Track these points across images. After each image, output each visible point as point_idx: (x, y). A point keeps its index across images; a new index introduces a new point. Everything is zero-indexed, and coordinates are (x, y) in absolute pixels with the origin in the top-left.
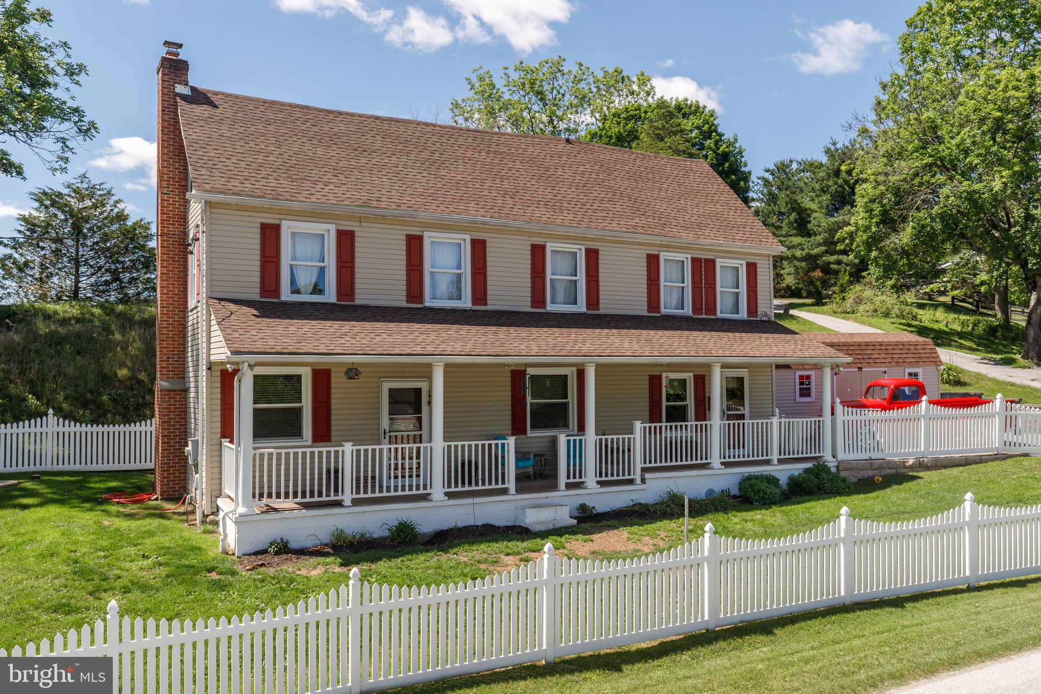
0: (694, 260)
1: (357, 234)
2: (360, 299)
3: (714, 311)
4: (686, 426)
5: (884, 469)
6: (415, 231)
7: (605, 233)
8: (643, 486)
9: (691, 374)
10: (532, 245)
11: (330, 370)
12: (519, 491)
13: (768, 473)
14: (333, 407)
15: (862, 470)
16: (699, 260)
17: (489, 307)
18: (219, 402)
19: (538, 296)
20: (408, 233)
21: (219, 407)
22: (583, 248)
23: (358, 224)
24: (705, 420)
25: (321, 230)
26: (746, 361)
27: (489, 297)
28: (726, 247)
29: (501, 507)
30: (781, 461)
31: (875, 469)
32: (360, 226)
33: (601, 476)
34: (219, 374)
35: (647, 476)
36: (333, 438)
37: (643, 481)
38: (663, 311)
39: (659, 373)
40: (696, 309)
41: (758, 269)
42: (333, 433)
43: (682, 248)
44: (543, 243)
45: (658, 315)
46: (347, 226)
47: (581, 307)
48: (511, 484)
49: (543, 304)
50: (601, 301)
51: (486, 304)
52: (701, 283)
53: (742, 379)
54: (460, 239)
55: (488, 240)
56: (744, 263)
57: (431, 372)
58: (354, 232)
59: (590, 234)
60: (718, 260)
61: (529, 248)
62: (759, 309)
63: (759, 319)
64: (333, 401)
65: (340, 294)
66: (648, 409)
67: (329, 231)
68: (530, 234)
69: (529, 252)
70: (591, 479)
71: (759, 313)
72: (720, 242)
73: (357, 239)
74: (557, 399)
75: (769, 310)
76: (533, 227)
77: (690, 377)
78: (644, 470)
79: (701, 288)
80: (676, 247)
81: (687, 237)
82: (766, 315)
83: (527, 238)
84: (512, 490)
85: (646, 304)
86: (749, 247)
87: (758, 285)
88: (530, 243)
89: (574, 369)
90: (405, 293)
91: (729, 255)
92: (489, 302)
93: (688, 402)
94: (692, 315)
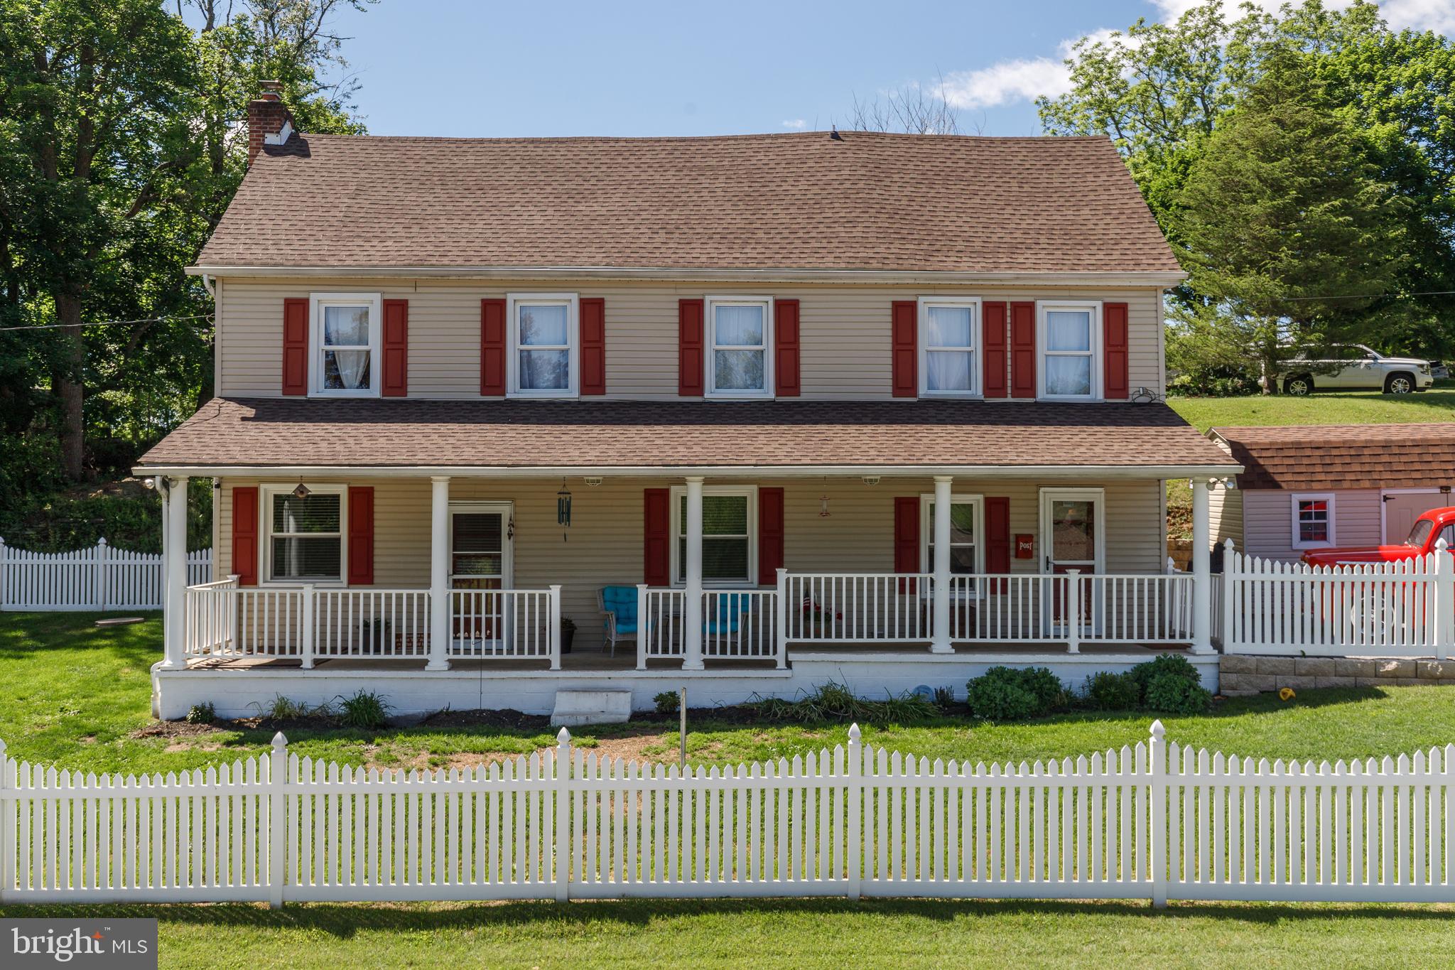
0: (987, 306)
1: (410, 304)
2: (413, 393)
3: (1031, 389)
4: (972, 581)
5: (1324, 674)
6: (494, 294)
7: (802, 273)
8: (788, 673)
9: (981, 497)
10: (680, 301)
11: (372, 489)
12: (565, 665)
13: (1043, 666)
14: (376, 537)
15: (1272, 673)
16: (1001, 306)
17: (609, 397)
18: (230, 528)
19: (691, 376)
20: (485, 297)
21: (230, 535)
22: (771, 300)
23: (412, 290)
24: (1008, 571)
25: (364, 301)
26: (991, 472)
27: (608, 382)
28: (1048, 279)
29: (535, 686)
30: (1084, 648)
31: (1301, 675)
32: (416, 292)
33: (713, 651)
34: (231, 493)
35: (792, 657)
36: (376, 580)
37: (789, 665)
38: (923, 391)
39: (915, 495)
40: (989, 389)
41: (1130, 314)
42: (376, 573)
43: (961, 287)
44: (700, 297)
45: (914, 400)
46: (396, 294)
47: (768, 392)
48: (555, 656)
49: (698, 388)
50: (802, 382)
51: (603, 393)
52: (1004, 343)
53: (1090, 505)
54: (565, 300)
55: (606, 298)
56: (1099, 305)
57: (431, 491)
58: (406, 301)
59: (777, 276)
60: (1039, 304)
61: (676, 306)
62: (1131, 384)
63: (1129, 400)
64: (376, 530)
65: (386, 387)
66: (892, 552)
67: (373, 302)
68: (676, 285)
69: (676, 313)
70: (693, 657)
71: (1131, 391)
72: (1046, 274)
73: (410, 311)
74: (726, 533)
75: (1155, 384)
76: (675, 273)
77: (978, 501)
78: (790, 647)
79: (1004, 352)
80: (950, 287)
81: (969, 269)
82: (1146, 392)
83: (673, 291)
84: (556, 664)
85: (890, 382)
86: (1101, 277)
87: (1130, 342)
88: (677, 298)
89: (755, 488)
90: (478, 381)
91: (1066, 293)
92: (608, 390)
93: (975, 543)
94: (982, 398)
